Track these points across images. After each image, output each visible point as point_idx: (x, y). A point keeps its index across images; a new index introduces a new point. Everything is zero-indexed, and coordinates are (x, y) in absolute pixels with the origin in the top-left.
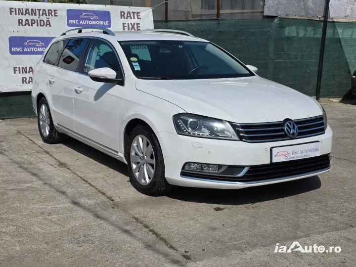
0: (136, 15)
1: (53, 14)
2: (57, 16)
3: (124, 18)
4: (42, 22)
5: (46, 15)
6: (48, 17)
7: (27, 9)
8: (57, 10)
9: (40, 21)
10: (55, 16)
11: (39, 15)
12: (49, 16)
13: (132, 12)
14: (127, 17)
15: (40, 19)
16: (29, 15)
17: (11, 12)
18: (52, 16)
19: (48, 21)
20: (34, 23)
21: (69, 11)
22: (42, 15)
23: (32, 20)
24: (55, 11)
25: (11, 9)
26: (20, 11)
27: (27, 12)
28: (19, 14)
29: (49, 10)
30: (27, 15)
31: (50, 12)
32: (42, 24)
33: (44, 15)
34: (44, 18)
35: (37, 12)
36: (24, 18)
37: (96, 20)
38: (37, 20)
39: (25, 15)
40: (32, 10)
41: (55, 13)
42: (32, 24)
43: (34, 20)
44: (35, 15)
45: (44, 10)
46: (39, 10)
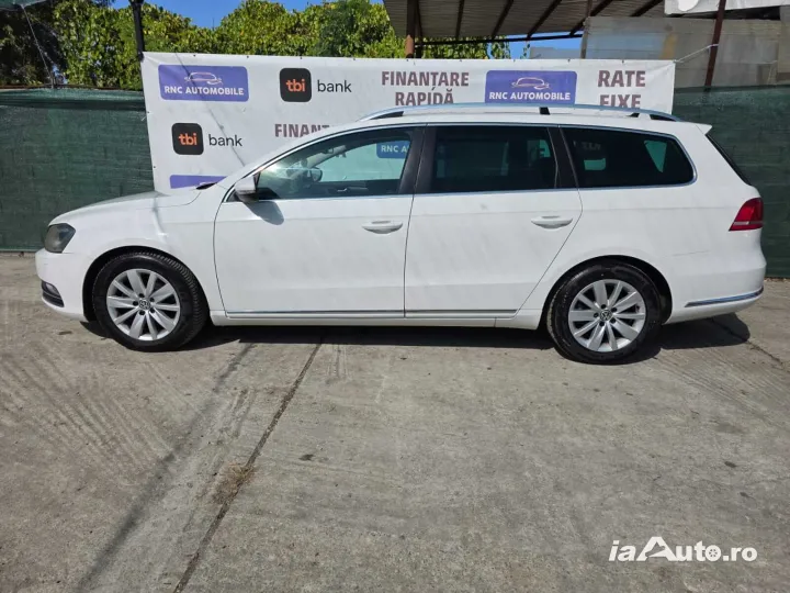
0: (634, 77)
1: (460, 81)
2: (467, 85)
3: (607, 85)
4: (438, 97)
5: (447, 84)
6: (449, 87)
7: (413, 74)
8: (467, 74)
9: (435, 94)
10: (463, 84)
11: (434, 84)
12: (452, 84)
13: (627, 72)
14: (614, 81)
15: (434, 91)
16: (416, 84)
17: (384, 79)
18: (457, 85)
19: (449, 95)
20: (424, 99)
21: (491, 74)
22: (440, 84)
23: (419, 94)
24: (464, 74)
25: (384, 74)
26: (400, 78)
27: (413, 78)
28: (398, 84)
29: (452, 74)
30: (412, 84)
31: (455, 77)
32: (438, 101)
33: (443, 84)
34: (442, 89)
35: (431, 77)
36: (406, 90)
37: (544, 91)
38: (429, 94)
39: (409, 84)
40: (422, 74)
41: (464, 79)
42: (420, 100)
43: (424, 95)
44: (427, 84)
45: (444, 74)
46: (435, 74)
